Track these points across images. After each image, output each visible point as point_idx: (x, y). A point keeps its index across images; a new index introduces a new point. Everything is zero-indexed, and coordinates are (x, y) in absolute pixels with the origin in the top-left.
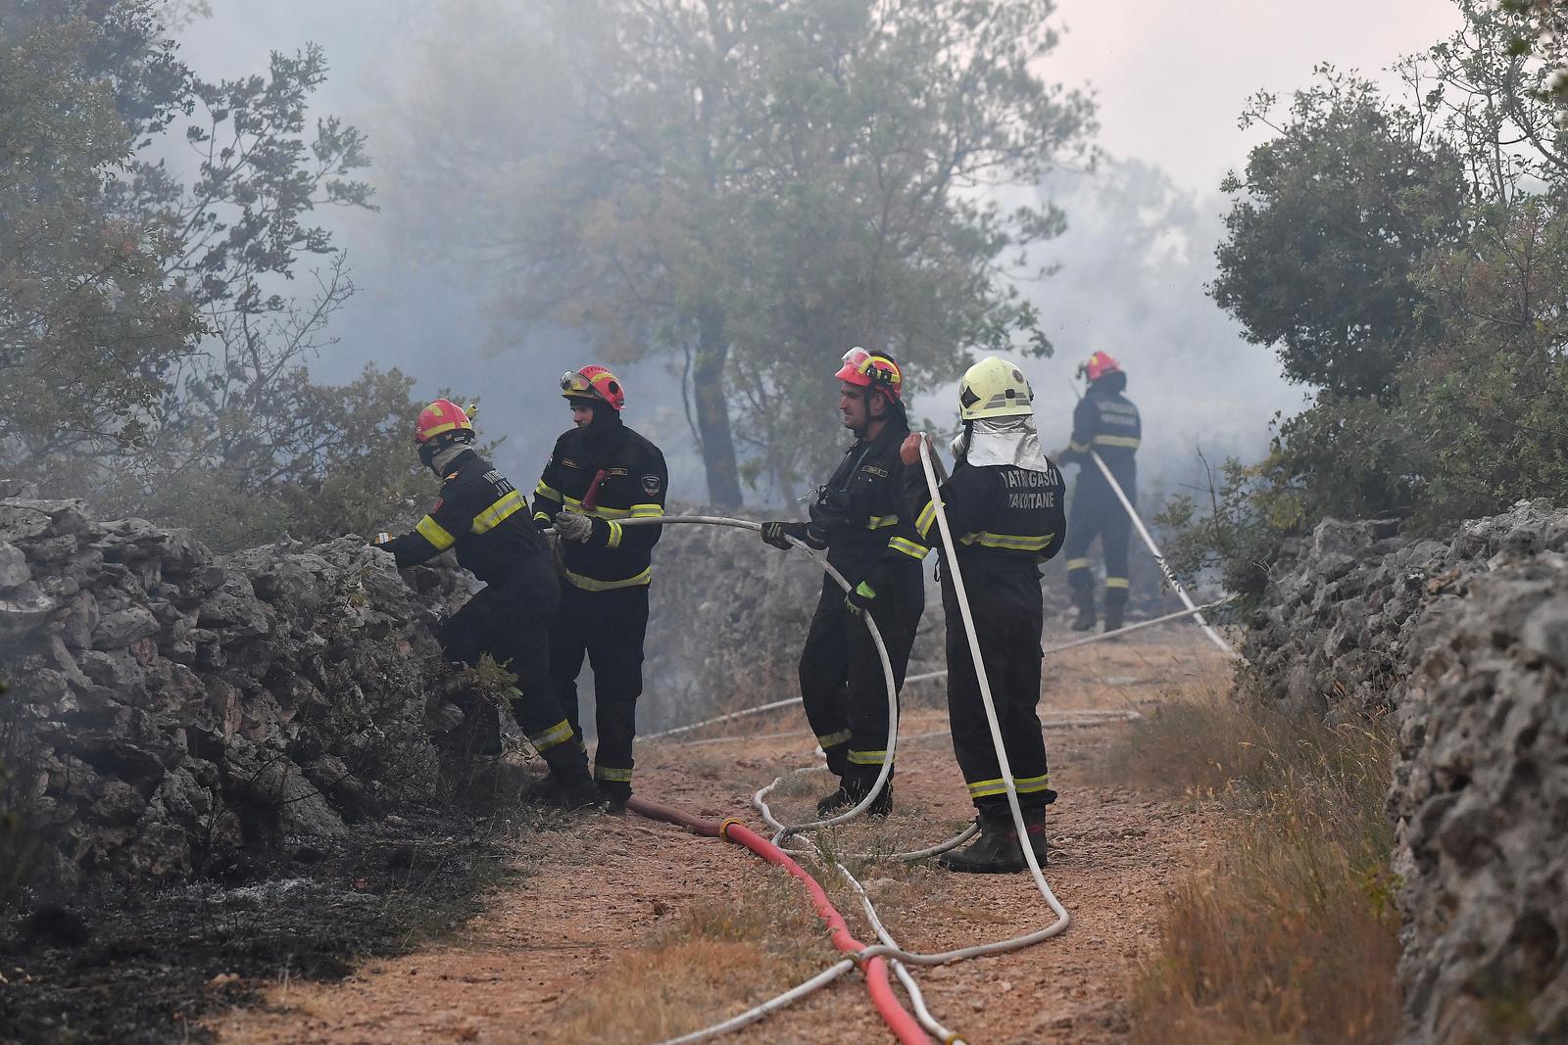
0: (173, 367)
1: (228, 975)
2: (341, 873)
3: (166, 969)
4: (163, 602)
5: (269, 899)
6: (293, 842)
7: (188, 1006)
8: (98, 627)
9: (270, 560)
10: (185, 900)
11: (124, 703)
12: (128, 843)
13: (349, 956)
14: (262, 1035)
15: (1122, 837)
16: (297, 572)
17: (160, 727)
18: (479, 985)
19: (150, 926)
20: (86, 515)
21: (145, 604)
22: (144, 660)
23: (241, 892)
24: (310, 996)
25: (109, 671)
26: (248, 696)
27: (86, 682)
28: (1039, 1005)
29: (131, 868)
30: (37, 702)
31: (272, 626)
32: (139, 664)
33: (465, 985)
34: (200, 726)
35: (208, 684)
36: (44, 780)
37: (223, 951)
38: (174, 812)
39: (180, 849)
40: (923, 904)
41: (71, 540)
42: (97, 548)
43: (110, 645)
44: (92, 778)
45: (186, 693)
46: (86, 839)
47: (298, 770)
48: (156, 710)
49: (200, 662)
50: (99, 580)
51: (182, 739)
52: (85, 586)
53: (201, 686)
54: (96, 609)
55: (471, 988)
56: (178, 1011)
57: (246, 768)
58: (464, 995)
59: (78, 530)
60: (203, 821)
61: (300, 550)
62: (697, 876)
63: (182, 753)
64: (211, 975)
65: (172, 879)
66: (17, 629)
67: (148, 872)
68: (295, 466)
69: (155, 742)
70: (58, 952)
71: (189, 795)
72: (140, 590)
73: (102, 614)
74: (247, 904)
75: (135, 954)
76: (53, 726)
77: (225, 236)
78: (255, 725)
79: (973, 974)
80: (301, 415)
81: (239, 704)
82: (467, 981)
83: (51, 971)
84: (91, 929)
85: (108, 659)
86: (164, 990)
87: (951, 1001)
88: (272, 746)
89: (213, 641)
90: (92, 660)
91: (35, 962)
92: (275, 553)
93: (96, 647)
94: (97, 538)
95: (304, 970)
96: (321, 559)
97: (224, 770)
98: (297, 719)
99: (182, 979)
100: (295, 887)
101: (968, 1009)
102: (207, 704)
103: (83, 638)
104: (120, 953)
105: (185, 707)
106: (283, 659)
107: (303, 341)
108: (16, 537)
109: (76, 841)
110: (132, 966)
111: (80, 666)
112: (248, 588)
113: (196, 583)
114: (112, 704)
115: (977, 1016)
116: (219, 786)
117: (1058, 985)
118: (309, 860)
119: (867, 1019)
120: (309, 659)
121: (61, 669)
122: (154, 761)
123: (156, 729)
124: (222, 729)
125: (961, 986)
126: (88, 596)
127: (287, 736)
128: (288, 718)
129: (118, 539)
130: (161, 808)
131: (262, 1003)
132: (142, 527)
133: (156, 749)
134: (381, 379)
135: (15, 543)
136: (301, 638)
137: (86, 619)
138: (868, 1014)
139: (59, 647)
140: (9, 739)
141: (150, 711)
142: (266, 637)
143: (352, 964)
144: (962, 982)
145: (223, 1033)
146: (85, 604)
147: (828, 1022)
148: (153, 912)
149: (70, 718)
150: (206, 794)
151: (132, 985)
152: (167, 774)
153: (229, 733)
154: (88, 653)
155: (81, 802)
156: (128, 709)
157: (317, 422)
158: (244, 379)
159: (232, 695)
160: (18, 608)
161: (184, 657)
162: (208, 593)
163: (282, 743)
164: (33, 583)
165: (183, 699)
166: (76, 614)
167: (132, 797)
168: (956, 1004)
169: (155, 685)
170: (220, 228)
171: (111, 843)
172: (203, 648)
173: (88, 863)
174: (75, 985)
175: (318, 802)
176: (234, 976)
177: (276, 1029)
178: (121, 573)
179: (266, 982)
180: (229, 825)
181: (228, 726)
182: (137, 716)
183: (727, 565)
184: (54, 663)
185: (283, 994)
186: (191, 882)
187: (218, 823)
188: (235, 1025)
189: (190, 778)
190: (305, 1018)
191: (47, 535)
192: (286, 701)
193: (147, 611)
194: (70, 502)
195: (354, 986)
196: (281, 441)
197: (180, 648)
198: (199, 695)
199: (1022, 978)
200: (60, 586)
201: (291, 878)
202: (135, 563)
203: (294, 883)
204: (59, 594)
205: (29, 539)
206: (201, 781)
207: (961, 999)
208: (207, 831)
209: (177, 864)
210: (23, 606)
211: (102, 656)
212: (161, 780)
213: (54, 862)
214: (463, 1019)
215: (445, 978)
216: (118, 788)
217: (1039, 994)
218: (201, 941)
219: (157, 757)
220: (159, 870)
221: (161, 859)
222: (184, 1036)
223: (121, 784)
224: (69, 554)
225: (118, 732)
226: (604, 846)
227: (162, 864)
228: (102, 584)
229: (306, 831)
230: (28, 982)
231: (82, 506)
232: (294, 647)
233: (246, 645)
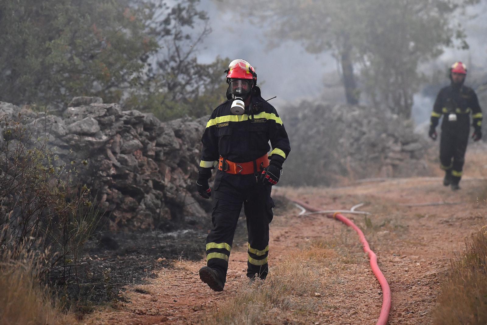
0: (151, 57)
1: (162, 258)
2: (203, 229)
3: (143, 256)
4: (144, 138)
5: (179, 236)
6: (188, 218)
7: (149, 267)
8: (122, 146)
9: (180, 124)
10: (151, 236)
11: (131, 171)
12: (133, 218)
13: (203, 254)
14: (172, 276)
15: (474, 219)
16: (190, 128)
17: (143, 180)
18: (245, 263)
19: (139, 244)
20: (118, 109)
21: (138, 139)
22: (138, 157)
23: (169, 234)
24: (188, 265)
25: (126, 161)
26: (173, 170)
27: (118, 164)
28: (428, 270)
29: (134, 226)
30: (103, 171)
31: (181, 146)
32: (136, 158)
33: (240, 263)
34: (157, 179)
35: (159, 166)
36: (105, 197)
37: (162, 251)
38: (148, 207)
39: (150, 220)
40: (398, 240)
41: (113, 117)
42: (122, 120)
43: (126, 152)
44: (121, 196)
45: (152, 169)
46: (119, 216)
47: (190, 195)
48: (142, 174)
49: (156, 158)
50: (122, 131)
51: (151, 184)
52: (118, 133)
53: (157, 166)
54: (122, 140)
55: (241, 264)
56: (145, 269)
57: (172, 194)
58: (239, 266)
59: (115, 114)
60: (158, 211)
61: (191, 121)
62: (323, 230)
63: (150, 188)
64: (157, 258)
65: (147, 230)
66: (96, 146)
67: (140, 227)
68: (193, 92)
69: (141, 184)
70: (109, 251)
71: (153, 202)
72: (136, 134)
73: (124, 142)
74: (171, 237)
75: (133, 252)
76: (107, 179)
77: (170, 11)
78: (175, 179)
79: (408, 261)
80: (195, 74)
81: (170, 172)
82: (240, 261)
83: (106, 257)
84: (120, 245)
85: (126, 157)
86: (142, 262)
87: (398, 268)
88: (180, 186)
89: (160, 151)
90: (120, 157)
91: (102, 255)
92: (182, 122)
93: (122, 152)
94: (121, 116)
95: (187, 257)
96: (198, 124)
97: (165, 194)
98: (189, 178)
99: (148, 259)
100: (187, 233)
101: (403, 271)
102: (159, 172)
103: (117, 150)
104: (128, 252)
105: (151, 173)
106: (185, 157)
107: (195, 48)
108: (95, 116)
109: (116, 217)
110: (132, 255)
111: (116, 159)
112: (173, 134)
113: (155, 132)
114: (127, 172)
115: (406, 273)
116: (163, 200)
117: (436, 264)
118: (193, 224)
119: (367, 273)
120: (194, 158)
121: (110, 160)
122: (141, 191)
123: (142, 180)
124: (164, 180)
125: (403, 264)
126: (119, 136)
127: (186, 183)
128: (186, 177)
129: (129, 117)
130: (144, 207)
131: (173, 267)
132: (137, 113)
133: (143, 186)
134: (222, 61)
135: (95, 118)
136: (191, 150)
137: (118, 144)
138: (369, 272)
139: (109, 153)
140: (93, 182)
141: (140, 174)
142: (178, 150)
143: (203, 256)
144: (403, 262)
145: (159, 274)
146: (118, 138)
147: (355, 274)
148: (140, 240)
149: (114, 176)
150: (159, 202)
151: (132, 261)
152: (146, 195)
153: (166, 182)
154: (119, 155)
155: (118, 204)
156: (132, 175)
157: (200, 76)
158: (176, 61)
159: (167, 169)
160: (96, 139)
161: (151, 156)
162: (159, 135)
163: (185, 185)
164: (101, 131)
165: (151, 170)
166: (115, 142)
167: (134, 202)
168: (399, 269)
169: (141, 165)
170: (167, 8)
171: (127, 218)
172: (157, 153)
173: (120, 224)
174: (113, 261)
175: (197, 205)
176: (164, 259)
177: (177, 274)
178: (130, 128)
179: (174, 260)
180: (167, 212)
181: (166, 180)
182: (135, 176)
183: (350, 126)
184: (108, 158)
185: (179, 264)
186: (153, 231)
187: (163, 212)
188: (163, 273)
189: (154, 197)
190: (186, 271)
191: (105, 115)
192: (186, 171)
193: (138, 141)
194: (113, 105)
195: (203, 262)
196: (188, 83)
197: (150, 153)
198: (156, 169)
199: (425, 262)
200: (109, 132)
201: (186, 229)
202: (134, 125)
203: (187, 231)
204: (109, 135)
205: (99, 117)
206: (157, 197)
207: (401, 268)
208: (159, 214)
209: (149, 225)
210: (97, 139)
211: (123, 156)
212: (143, 197)
213: (108, 223)
214: (237, 272)
215: (233, 261)
216: (129, 199)
217: (429, 266)
218: (156, 249)
219: (142, 189)
220: (143, 227)
221: (144, 223)
222: (146, 276)
223: (130, 198)
224: (112, 122)
225: (130, 181)
226: (292, 221)
227: (144, 225)
228: (123, 132)
229: (193, 215)
230: (99, 260)
231: (117, 106)
232: (188, 153)
233: (172, 153)
